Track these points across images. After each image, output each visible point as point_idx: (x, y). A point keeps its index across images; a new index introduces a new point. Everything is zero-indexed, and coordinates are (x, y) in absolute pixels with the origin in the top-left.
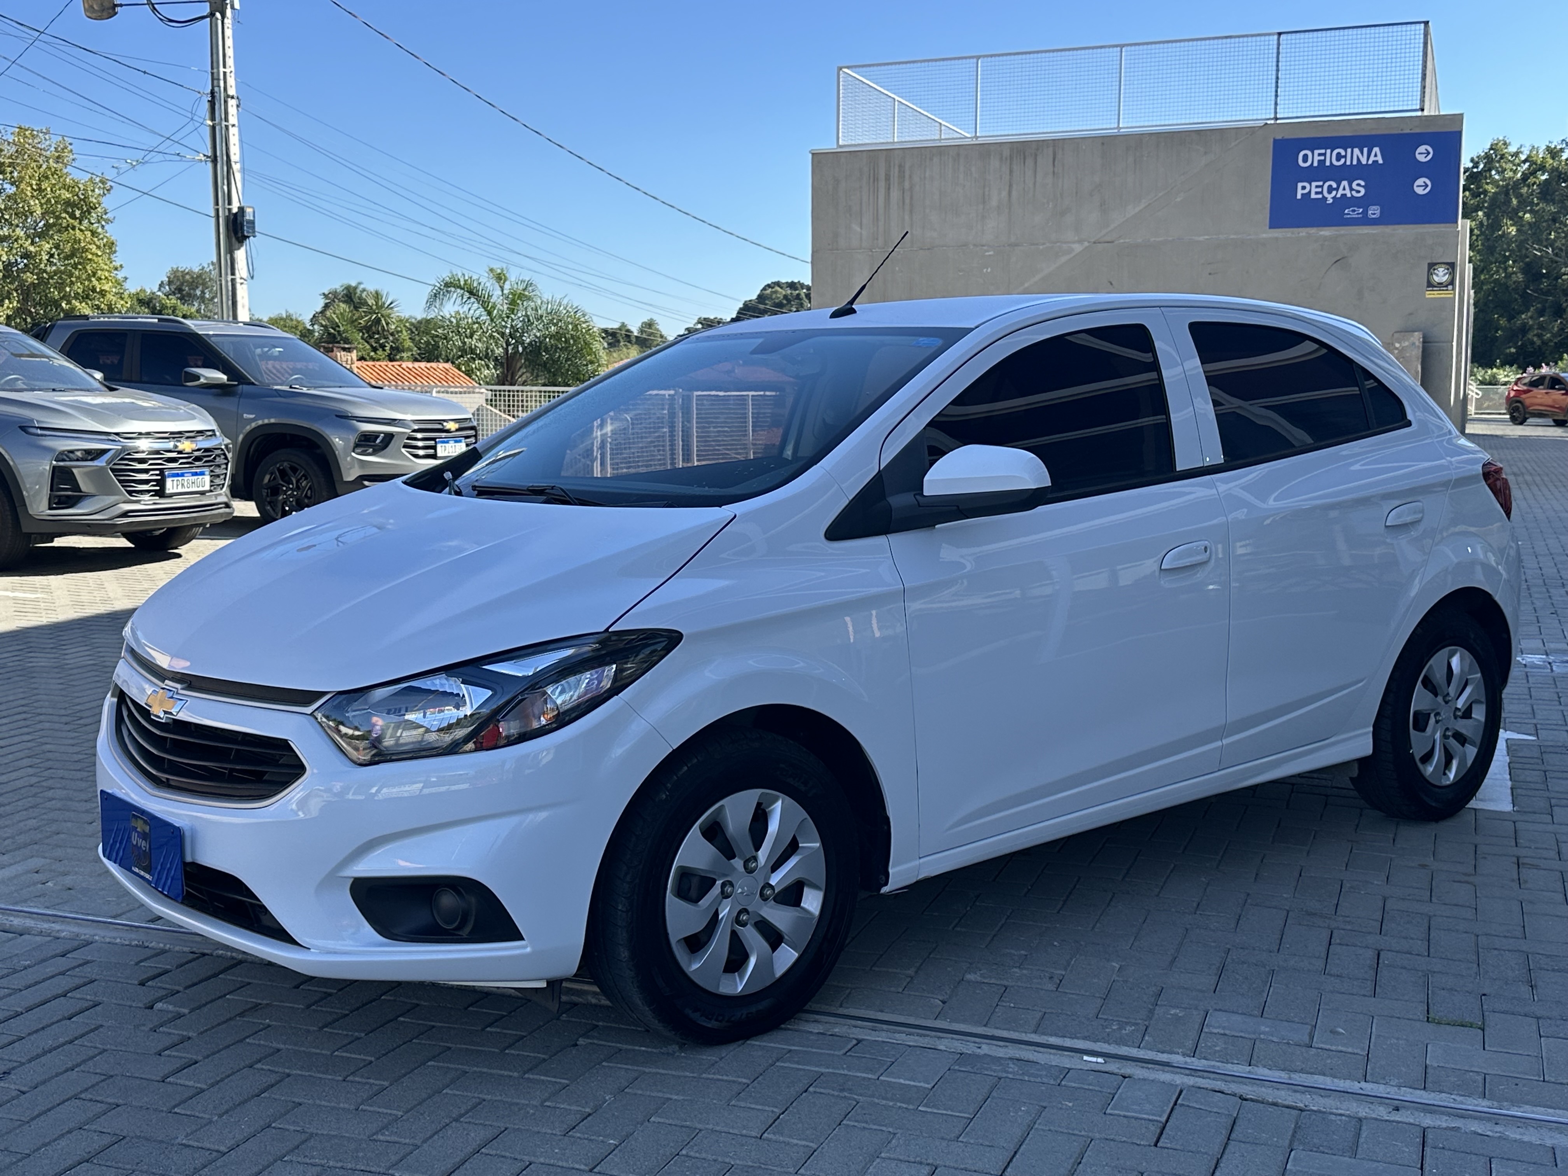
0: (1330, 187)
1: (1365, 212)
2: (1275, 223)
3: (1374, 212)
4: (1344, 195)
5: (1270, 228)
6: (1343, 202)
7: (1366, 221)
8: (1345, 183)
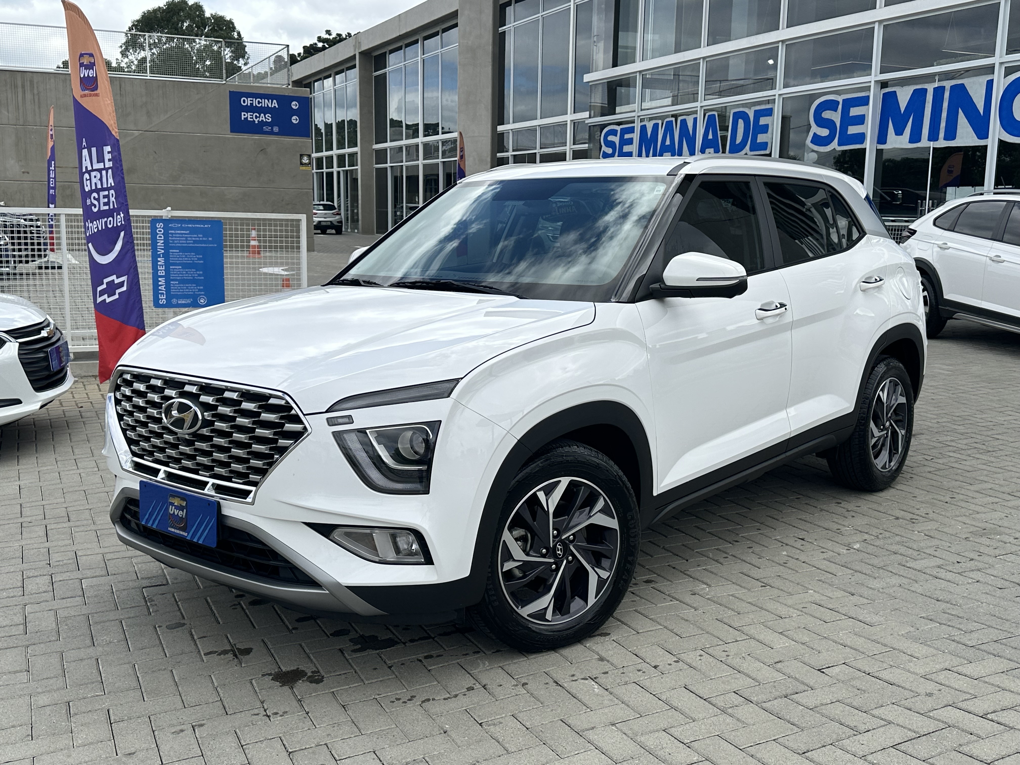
0: (256, 116)
1: (272, 129)
2: (233, 131)
3: (276, 129)
4: (262, 120)
5: (231, 132)
6: (262, 123)
7: (272, 133)
8: (262, 115)
